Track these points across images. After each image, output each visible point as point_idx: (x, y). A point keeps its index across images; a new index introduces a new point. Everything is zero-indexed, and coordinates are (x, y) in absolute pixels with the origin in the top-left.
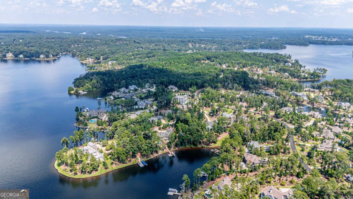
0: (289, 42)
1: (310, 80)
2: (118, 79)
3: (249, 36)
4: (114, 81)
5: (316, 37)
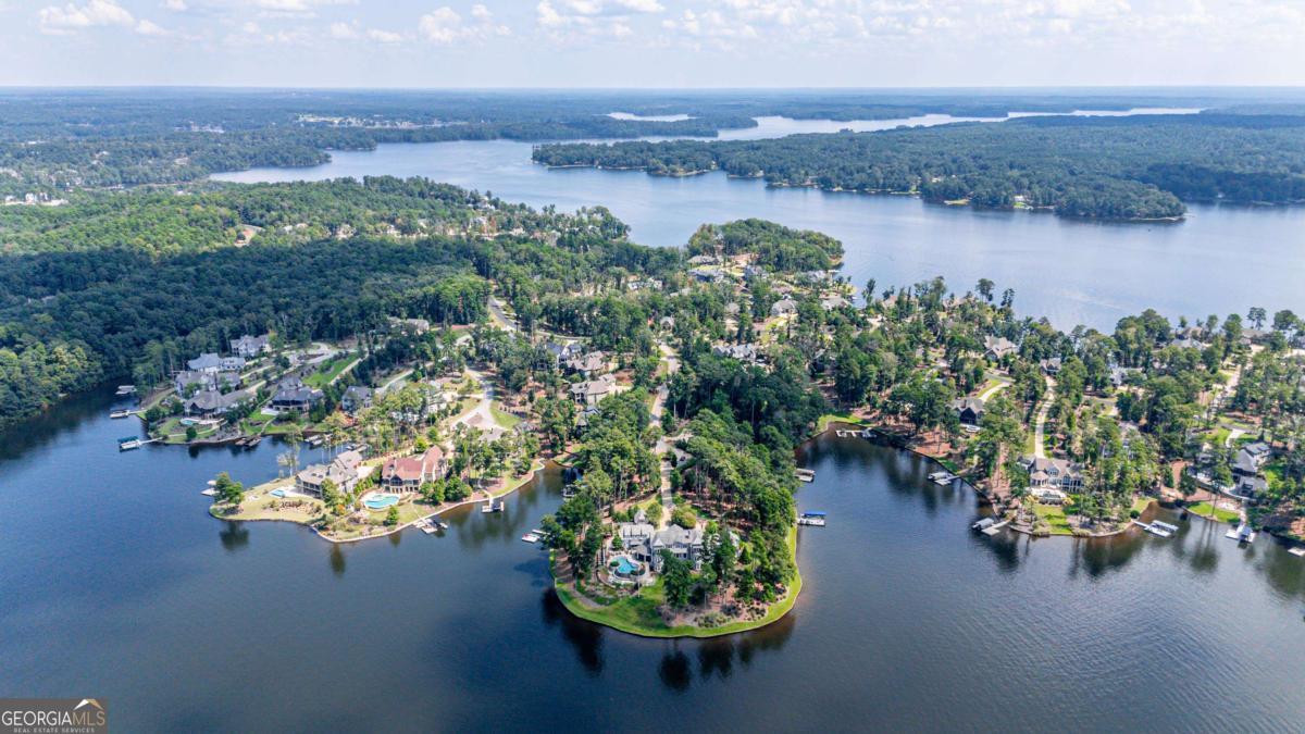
5: (340, 119)
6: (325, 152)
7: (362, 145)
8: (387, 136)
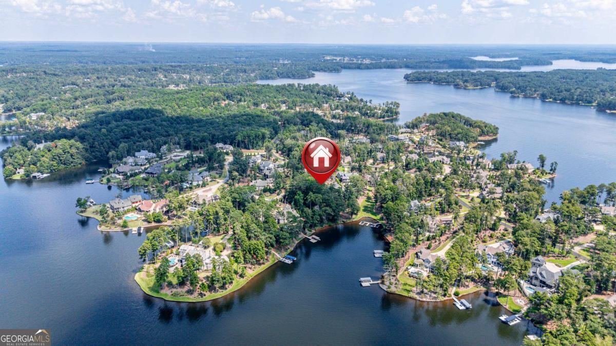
0: (314, 67)
1: (388, 118)
2: (102, 144)
3: (240, 58)
4: (95, 147)
5: (340, 58)
6: (313, 72)
7: (335, 70)
8: (350, 66)
